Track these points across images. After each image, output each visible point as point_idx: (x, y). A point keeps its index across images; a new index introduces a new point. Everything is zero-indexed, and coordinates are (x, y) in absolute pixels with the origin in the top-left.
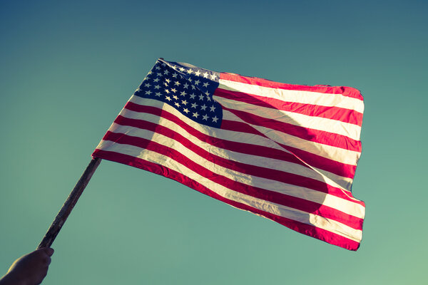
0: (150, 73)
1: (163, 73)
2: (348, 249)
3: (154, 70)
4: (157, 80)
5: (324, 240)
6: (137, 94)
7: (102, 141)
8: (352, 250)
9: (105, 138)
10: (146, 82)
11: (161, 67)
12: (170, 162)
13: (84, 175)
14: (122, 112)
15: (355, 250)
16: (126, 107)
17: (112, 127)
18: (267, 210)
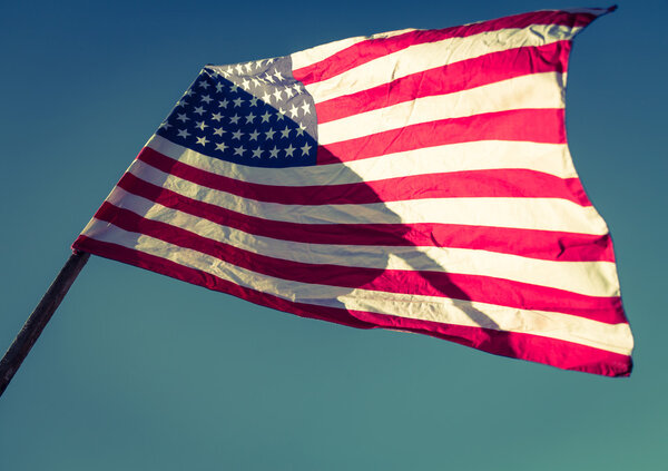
0: (188, 92)
3: (196, 87)
4: (200, 109)
6: (162, 133)
7: (92, 221)
9: (99, 216)
10: (179, 110)
11: (209, 80)
12: (219, 266)
13: (56, 284)
14: (132, 166)
16: (140, 158)
17: (113, 194)
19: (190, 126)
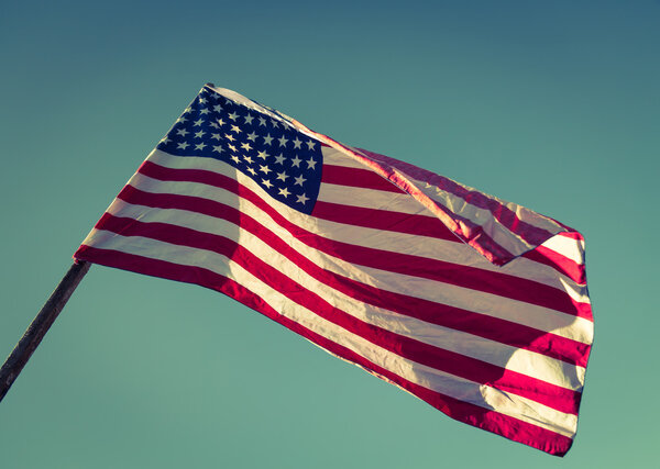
0: (188, 110)
1: (211, 108)
2: (548, 452)
3: (196, 105)
4: (199, 123)
5: (501, 433)
6: (162, 147)
7: (93, 231)
8: (556, 454)
9: (99, 226)
10: (179, 126)
11: (210, 98)
14: (133, 179)
15: (561, 454)
16: (140, 171)
17: (113, 206)
18: (392, 370)
19: (190, 139)
